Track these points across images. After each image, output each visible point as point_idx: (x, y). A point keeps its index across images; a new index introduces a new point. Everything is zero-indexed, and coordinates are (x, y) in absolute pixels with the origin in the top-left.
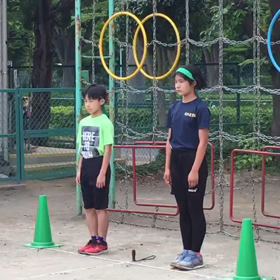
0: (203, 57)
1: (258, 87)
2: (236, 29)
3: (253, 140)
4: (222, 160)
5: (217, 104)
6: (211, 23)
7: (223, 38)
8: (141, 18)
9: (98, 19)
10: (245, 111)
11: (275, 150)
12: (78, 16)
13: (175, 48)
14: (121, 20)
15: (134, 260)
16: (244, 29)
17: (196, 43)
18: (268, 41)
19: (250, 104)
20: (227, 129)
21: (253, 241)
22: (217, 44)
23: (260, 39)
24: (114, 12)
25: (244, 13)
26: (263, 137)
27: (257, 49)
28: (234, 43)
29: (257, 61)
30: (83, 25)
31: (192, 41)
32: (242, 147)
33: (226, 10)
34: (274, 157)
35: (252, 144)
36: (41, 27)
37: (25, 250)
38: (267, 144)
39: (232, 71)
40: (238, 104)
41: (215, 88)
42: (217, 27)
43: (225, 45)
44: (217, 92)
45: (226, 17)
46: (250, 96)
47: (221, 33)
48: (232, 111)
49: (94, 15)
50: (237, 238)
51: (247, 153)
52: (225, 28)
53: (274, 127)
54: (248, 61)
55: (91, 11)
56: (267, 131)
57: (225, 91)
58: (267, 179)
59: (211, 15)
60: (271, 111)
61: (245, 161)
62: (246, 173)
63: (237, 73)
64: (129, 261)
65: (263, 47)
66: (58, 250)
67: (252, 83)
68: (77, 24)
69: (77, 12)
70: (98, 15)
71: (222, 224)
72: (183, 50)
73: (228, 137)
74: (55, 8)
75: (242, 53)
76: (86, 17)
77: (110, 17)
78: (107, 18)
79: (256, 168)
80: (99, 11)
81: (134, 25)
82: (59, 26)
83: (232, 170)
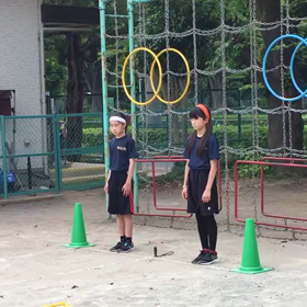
0: (209, 84)
1: (256, 108)
2: (236, 59)
3: (252, 152)
4: (227, 170)
5: (221, 123)
6: (215, 55)
7: (225, 67)
8: (156, 53)
9: (120, 55)
10: (246, 128)
11: (271, 160)
12: (103, 52)
13: (185, 77)
14: (140, 55)
15: (156, 255)
16: (242, 60)
17: (203, 72)
18: (263, 69)
19: (249, 122)
20: (230, 144)
21: (255, 237)
22: (221, 73)
23: (256, 67)
24: (134, 48)
25: (242, 46)
26: (261, 150)
27: (254, 76)
28: (235, 71)
29: (254, 86)
30: (108, 60)
31: (199, 71)
32: (243, 159)
33: (227, 44)
34: (270, 166)
35: (252, 155)
36: (73, 63)
37: (64, 250)
38: (264, 155)
39: (233, 95)
40: (239, 122)
41: (220, 110)
42: (220, 58)
43: (228, 74)
44: (222, 113)
45: (228, 50)
46: (249, 116)
47: (224, 64)
48: (235, 129)
49: (117, 52)
50: (241, 235)
51: (248, 164)
52: (226, 60)
53: (270, 141)
54: (247, 86)
55: (114, 48)
56: (264, 145)
57: (228, 113)
58: (265, 185)
59: (214, 49)
60: (267, 128)
61: (246, 171)
62: (247, 181)
63: (238, 97)
64: (152, 256)
65: (260, 74)
66: (92, 248)
67: (250, 104)
68: (103, 59)
69: (103, 49)
70: (121, 51)
71: (228, 224)
72: (192, 79)
73: (232, 150)
74: (84, 46)
75: (241, 80)
76: (110, 53)
77: (131, 53)
78: (128, 53)
79: (256, 175)
80: (121, 48)
81: (151, 59)
82: (88, 61)
83: (236, 178)
